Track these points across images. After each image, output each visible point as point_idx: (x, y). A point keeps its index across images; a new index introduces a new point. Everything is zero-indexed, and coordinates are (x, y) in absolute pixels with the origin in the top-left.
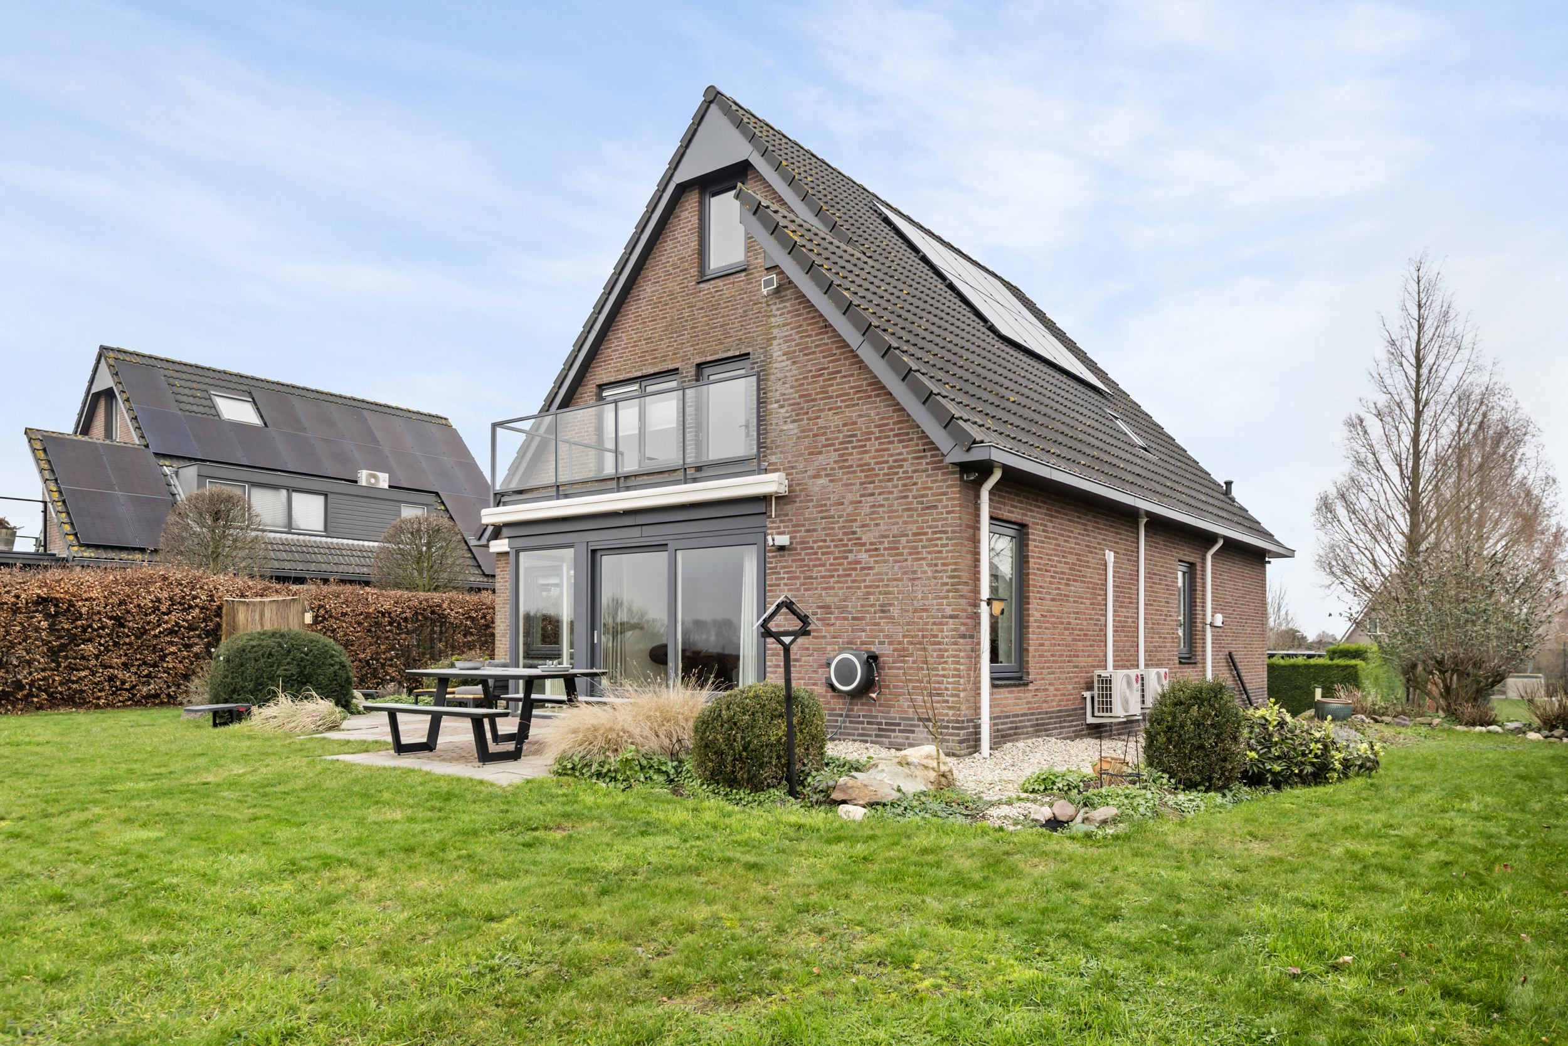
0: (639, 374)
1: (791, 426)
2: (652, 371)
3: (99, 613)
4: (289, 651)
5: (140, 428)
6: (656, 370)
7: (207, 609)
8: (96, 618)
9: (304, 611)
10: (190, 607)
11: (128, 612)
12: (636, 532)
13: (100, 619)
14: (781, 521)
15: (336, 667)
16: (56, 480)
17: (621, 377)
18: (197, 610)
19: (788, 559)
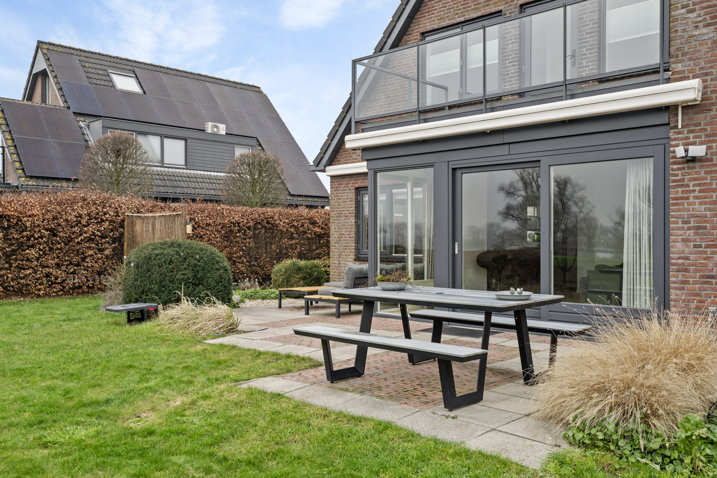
0: (462, 19)
1: (705, 31)
2: (475, 16)
3: (39, 226)
4: (185, 259)
5: (64, 96)
6: (479, 14)
7: (114, 222)
8: (37, 230)
9: (186, 224)
10: (102, 221)
11: (59, 225)
12: (504, 149)
13: (40, 231)
14: (690, 132)
15: (222, 271)
16: (10, 131)
17: (444, 24)
18: (107, 223)
19: (699, 171)
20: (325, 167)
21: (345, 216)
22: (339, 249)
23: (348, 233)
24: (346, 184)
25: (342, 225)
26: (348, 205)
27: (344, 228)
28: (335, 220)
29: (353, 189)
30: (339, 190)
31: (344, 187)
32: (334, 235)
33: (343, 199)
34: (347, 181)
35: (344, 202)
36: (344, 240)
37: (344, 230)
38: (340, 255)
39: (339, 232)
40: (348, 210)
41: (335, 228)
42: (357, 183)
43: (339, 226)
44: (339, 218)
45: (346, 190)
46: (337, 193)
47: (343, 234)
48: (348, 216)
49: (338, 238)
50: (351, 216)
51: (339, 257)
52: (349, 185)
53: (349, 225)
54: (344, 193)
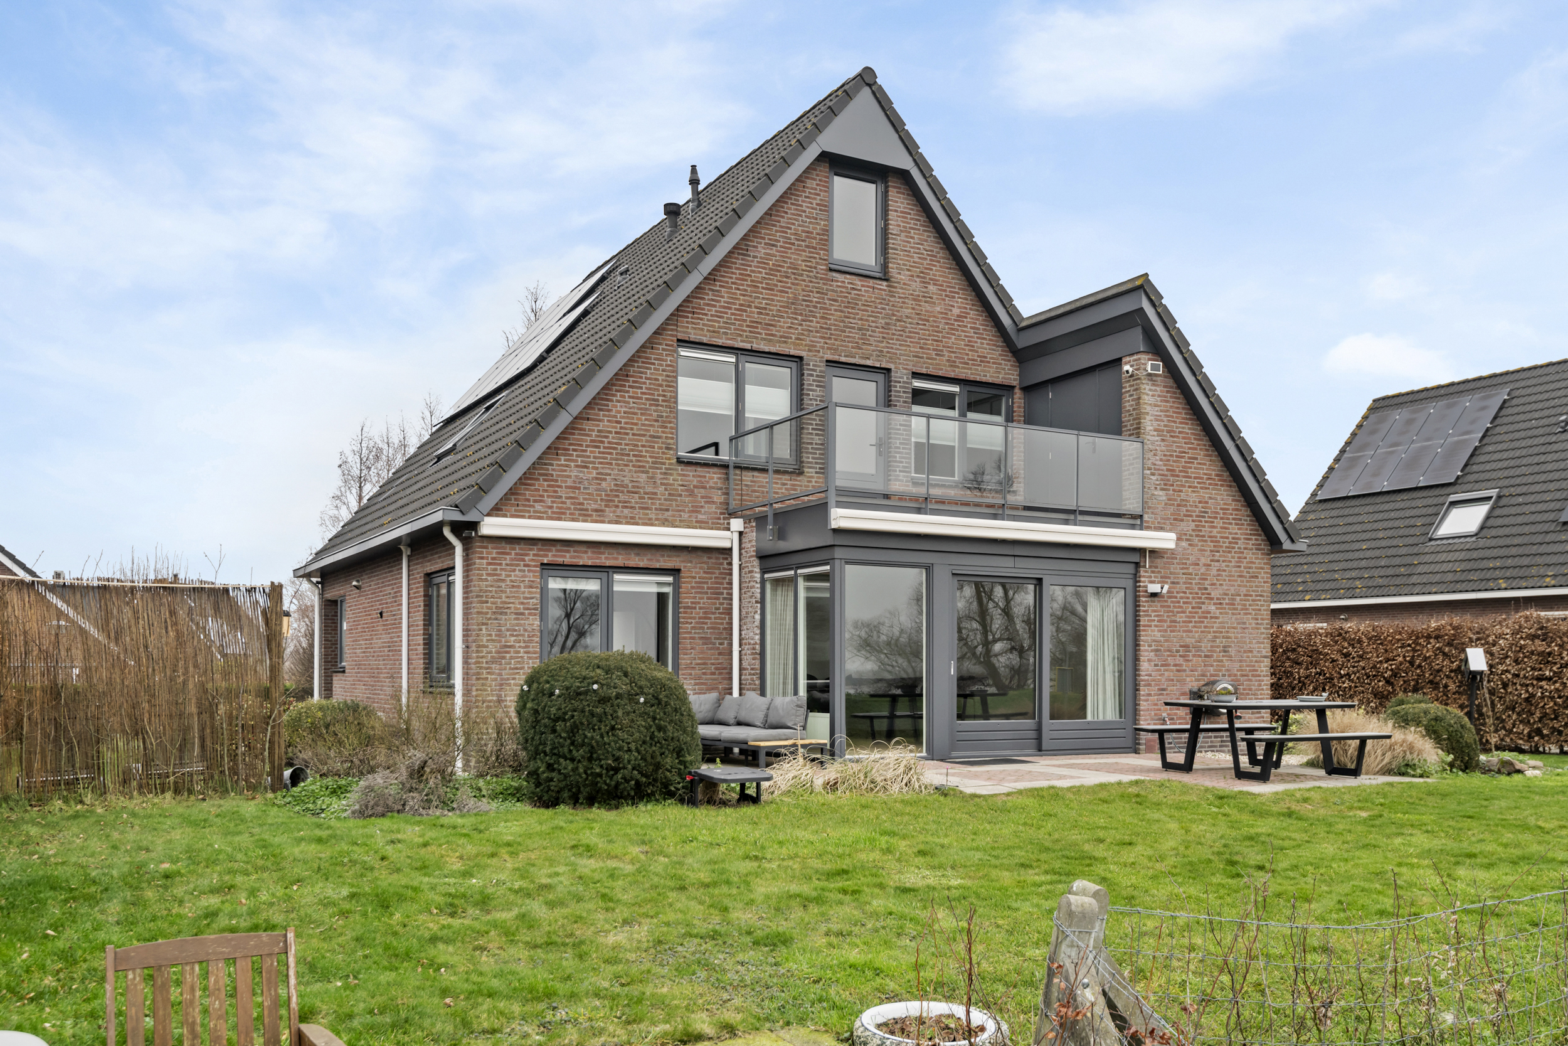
20: (483, 517)
21: (516, 614)
22: (500, 674)
23: (522, 644)
24: (516, 554)
25: (508, 630)
26: (524, 593)
27: (512, 635)
28: (490, 619)
29: (535, 566)
30: (501, 564)
31: (512, 560)
32: (487, 647)
33: (512, 581)
34: (521, 549)
35: (513, 586)
36: (511, 658)
37: (513, 639)
38: (501, 685)
39: (500, 641)
40: (522, 603)
41: (490, 635)
42: (546, 556)
43: (500, 631)
44: (499, 616)
45: (518, 565)
46: (496, 570)
47: (510, 647)
48: (522, 614)
49: (498, 652)
50: (530, 614)
51: (500, 690)
52: (527, 558)
53: (525, 630)
54: (514, 571)
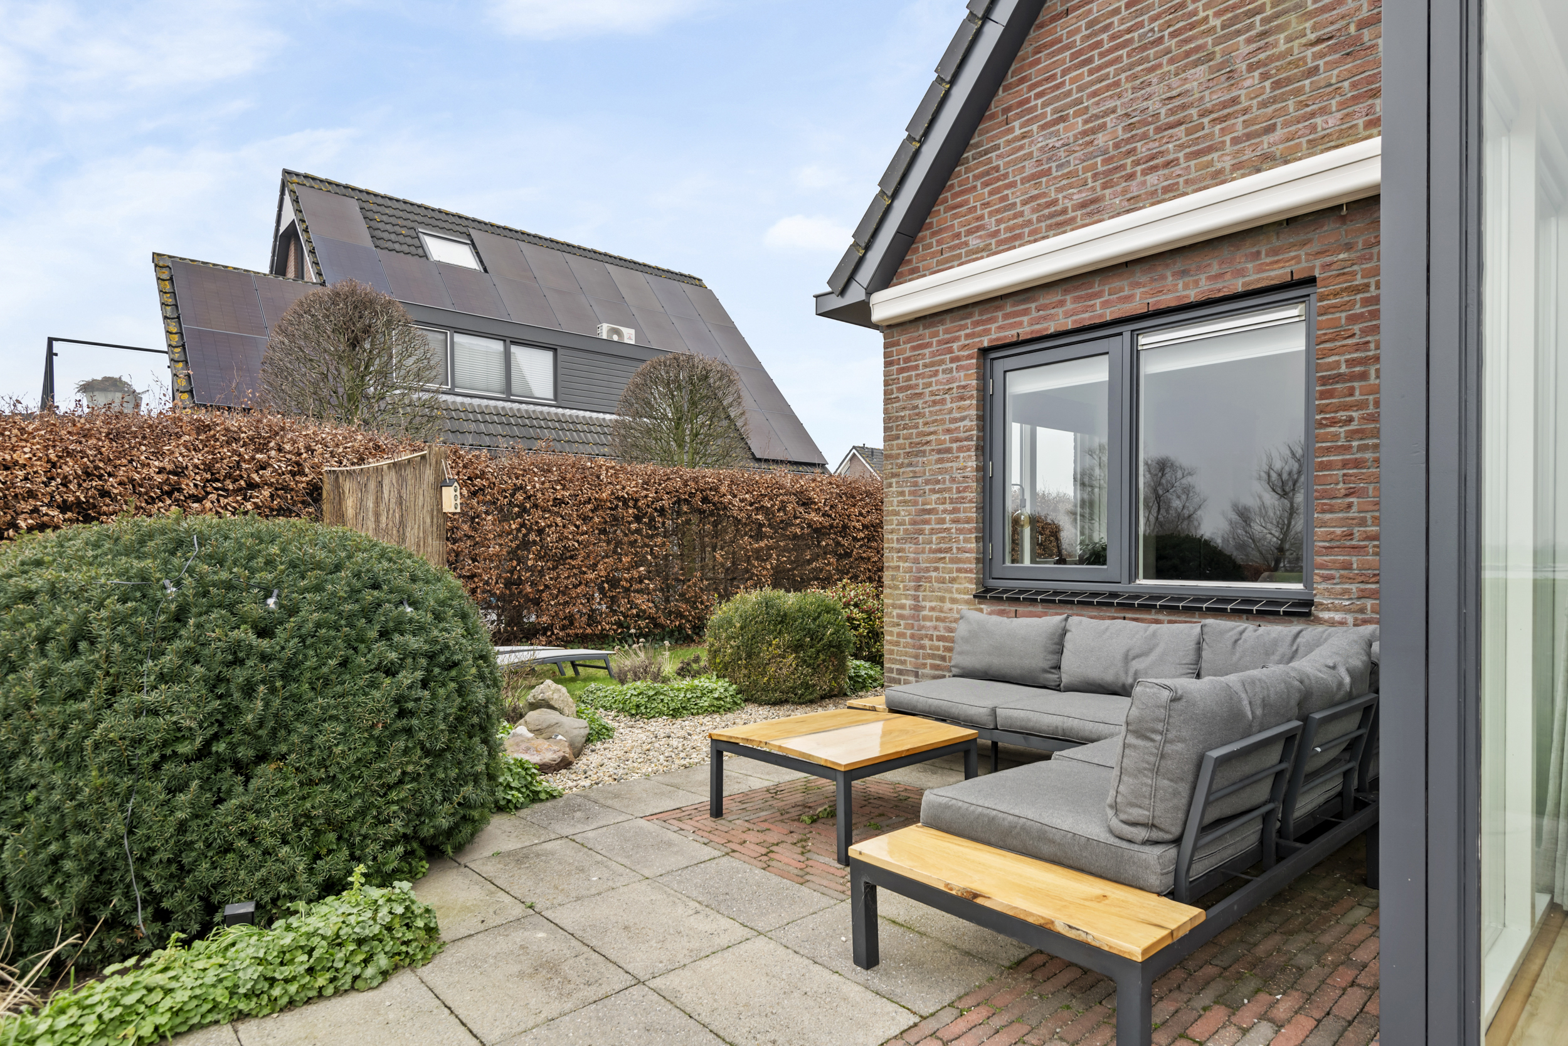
5: (317, 264)
9: (440, 484)
16: (178, 318)
20: (869, 293)
21: (939, 452)
22: (916, 561)
23: (949, 507)
24: (939, 343)
25: (927, 482)
26: (951, 411)
27: (933, 491)
28: (901, 466)
29: (969, 357)
30: (916, 367)
31: (933, 354)
32: (897, 513)
33: (932, 394)
34: (946, 332)
35: (935, 403)
36: (933, 531)
37: (934, 497)
38: (919, 579)
39: (915, 503)
40: (948, 431)
41: (902, 493)
42: (987, 332)
43: (915, 484)
44: (914, 460)
45: (942, 362)
46: (909, 379)
47: (929, 512)
48: (948, 450)
49: (914, 523)
50: (960, 449)
51: (918, 588)
52: (955, 346)
53: (953, 480)
54: (936, 373)
